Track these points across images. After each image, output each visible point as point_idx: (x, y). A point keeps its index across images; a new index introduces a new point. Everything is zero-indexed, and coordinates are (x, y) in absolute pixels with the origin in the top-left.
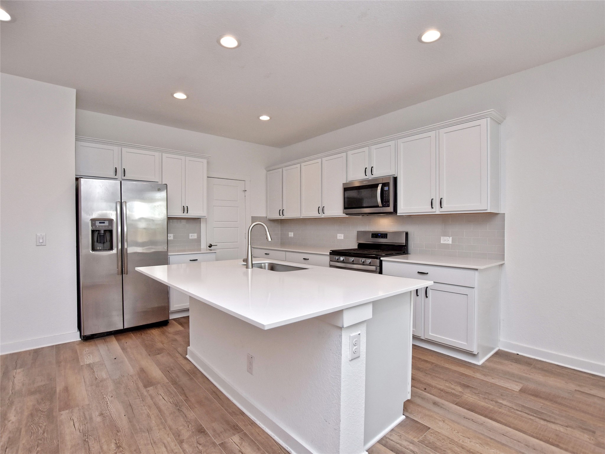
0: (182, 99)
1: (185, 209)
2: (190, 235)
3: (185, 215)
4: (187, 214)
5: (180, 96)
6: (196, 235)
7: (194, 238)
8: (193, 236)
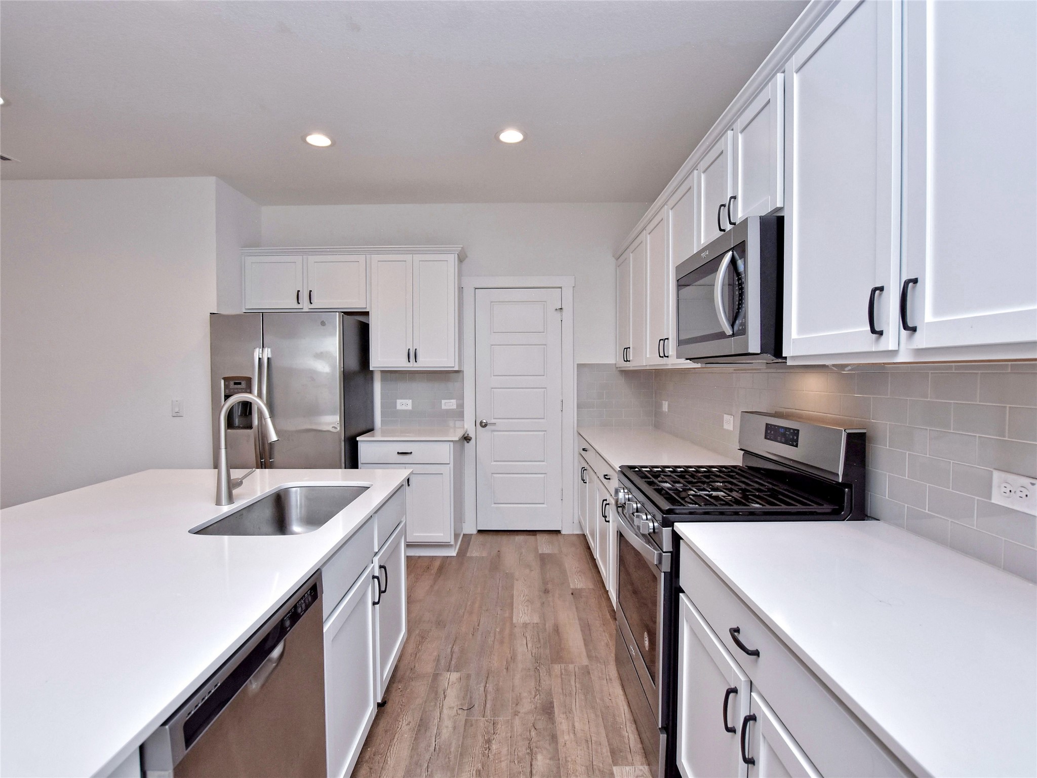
0: (322, 147)
1: (413, 355)
2: (443, 401)
3: (412, 366)
4: (416, 365)
5: (319, 140)
6: (454, 401)
7: (451, 408)
8: (449, 404)
